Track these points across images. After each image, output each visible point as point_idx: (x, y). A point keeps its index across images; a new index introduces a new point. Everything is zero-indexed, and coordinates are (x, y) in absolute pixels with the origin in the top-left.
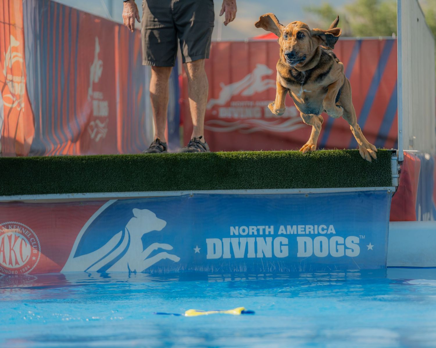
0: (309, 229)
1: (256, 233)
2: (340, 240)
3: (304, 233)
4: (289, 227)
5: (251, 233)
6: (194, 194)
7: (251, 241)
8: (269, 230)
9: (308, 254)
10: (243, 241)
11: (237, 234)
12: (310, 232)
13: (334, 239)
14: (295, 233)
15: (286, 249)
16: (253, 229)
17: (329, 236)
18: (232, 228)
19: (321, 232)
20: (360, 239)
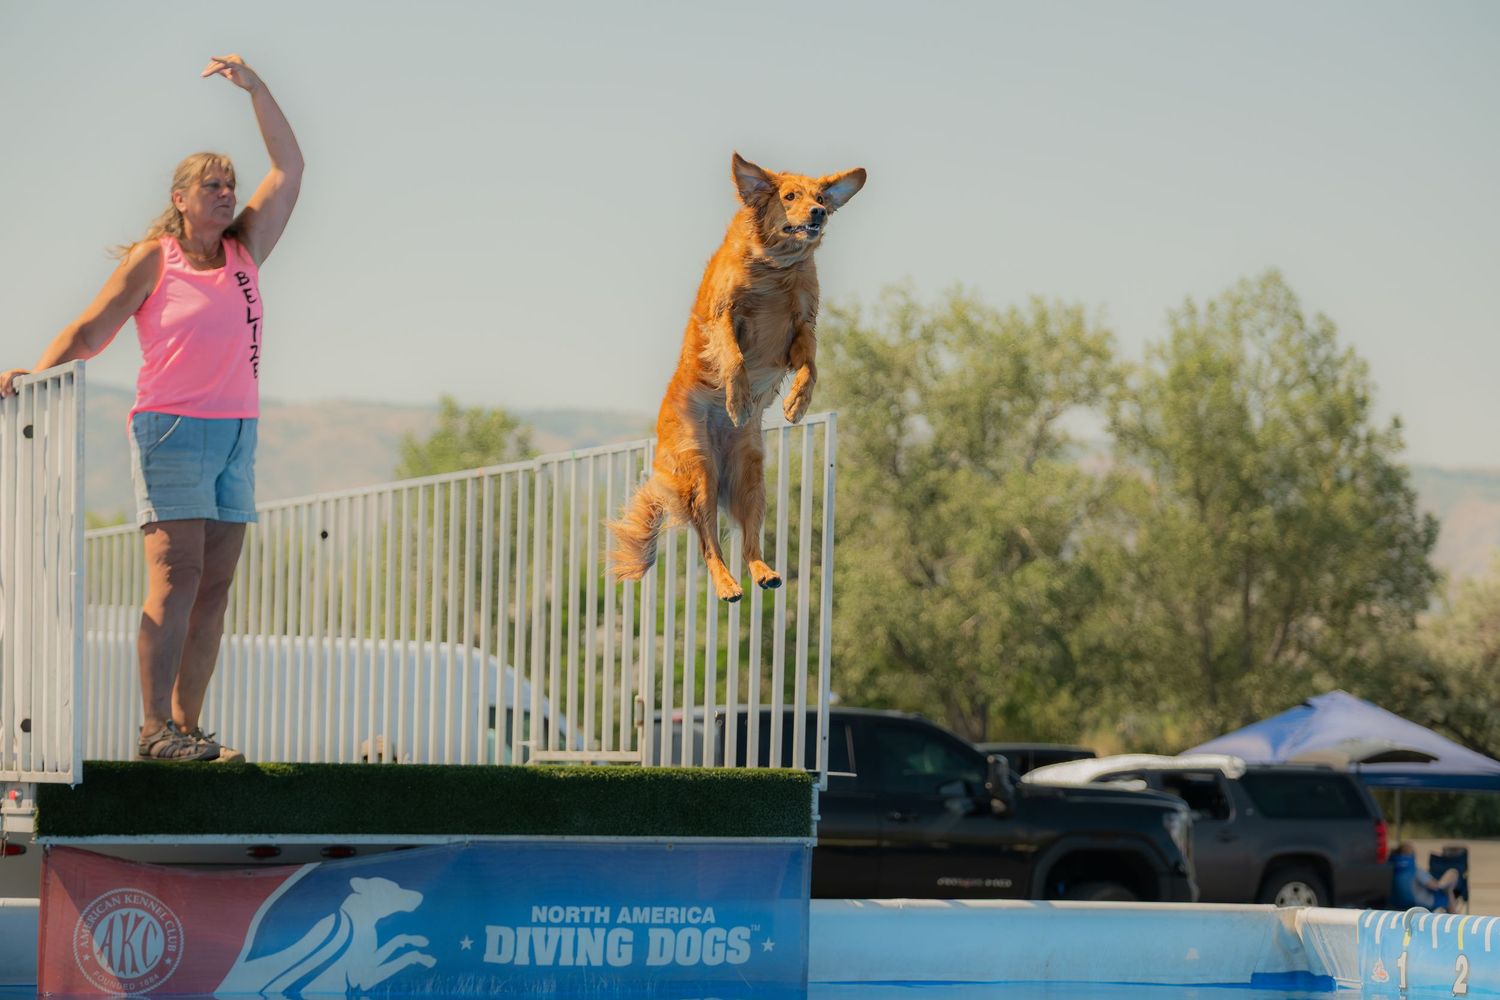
0: (672, 913)
1: (577, 920)
2: (720, 933)
3: (661, 921)
4: (637, 910)
5: (568, 920)
6: (472, 842)
7: (568, 933)
8: (602, 915)
9: (665, 961)
10: (554, 933)
11: (543, 920)
12: (672, 920)
13: (711, 933)
14: (647, 921)
15: (627, 950)
16: (573, 912)
17: (703, 928)
18: (535, 909)
19: (692, 920)
20: (752, 933)
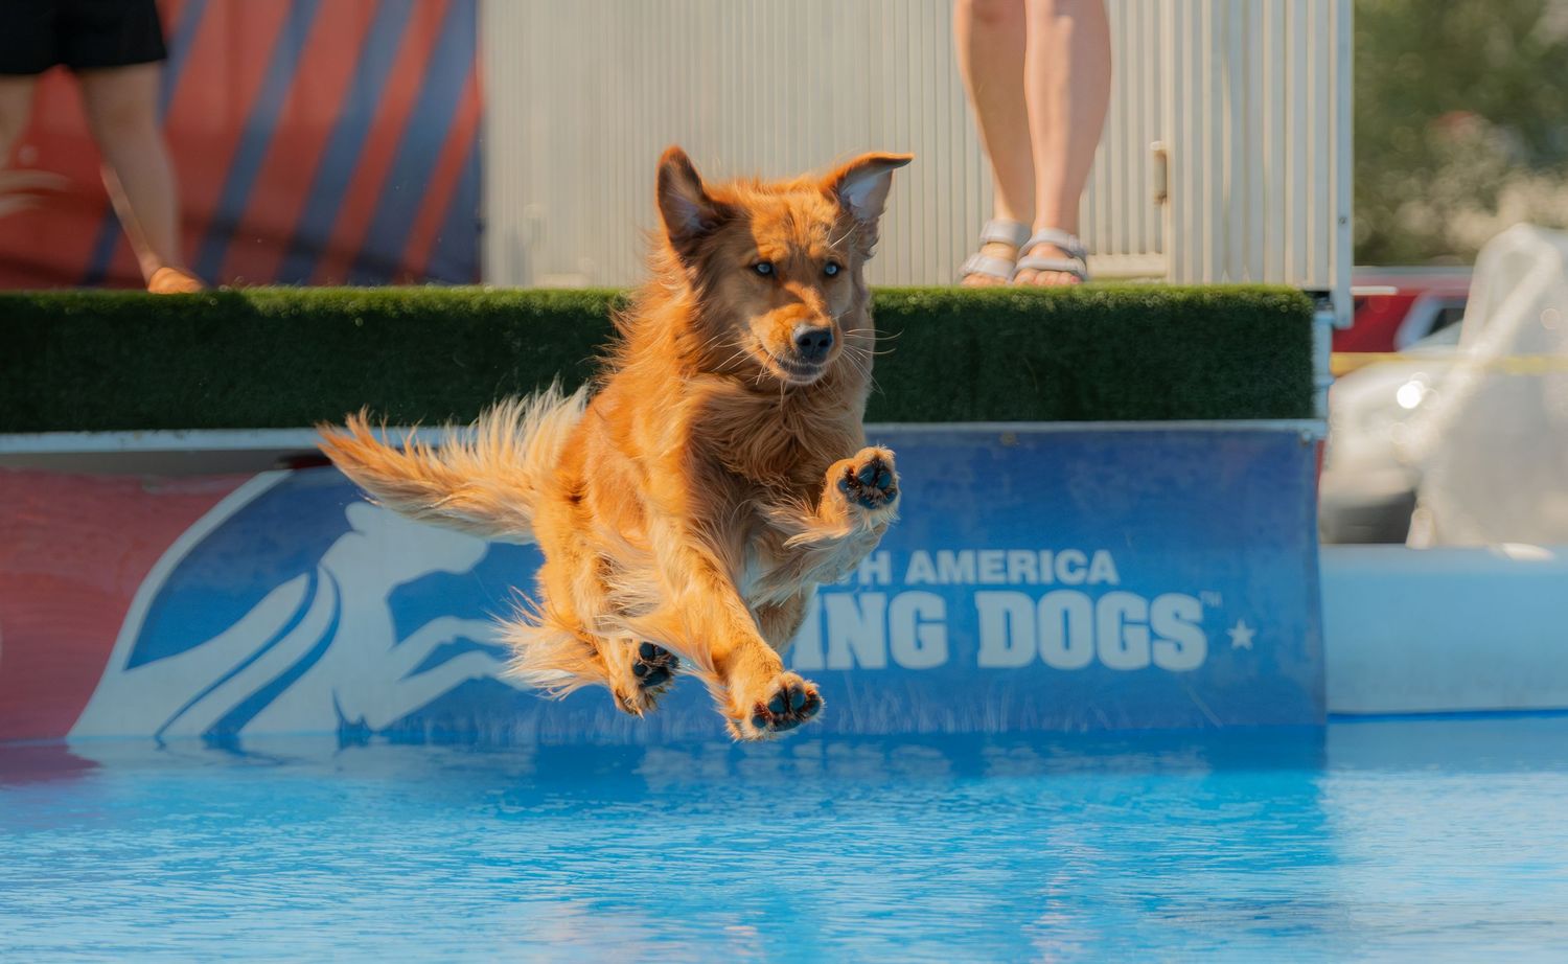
0: (1023, 564)
2: (1134, 605)
3: (1000, 579)
4: (946, 556)
8: (875, 567)
9: (1020, 657)
12: (1023, 574)
13: (1113, 603)
14: (970, 577)
15: (935, 637)
17: (1097, 591)
19: (1066, 577)
20: (1206, 609)
